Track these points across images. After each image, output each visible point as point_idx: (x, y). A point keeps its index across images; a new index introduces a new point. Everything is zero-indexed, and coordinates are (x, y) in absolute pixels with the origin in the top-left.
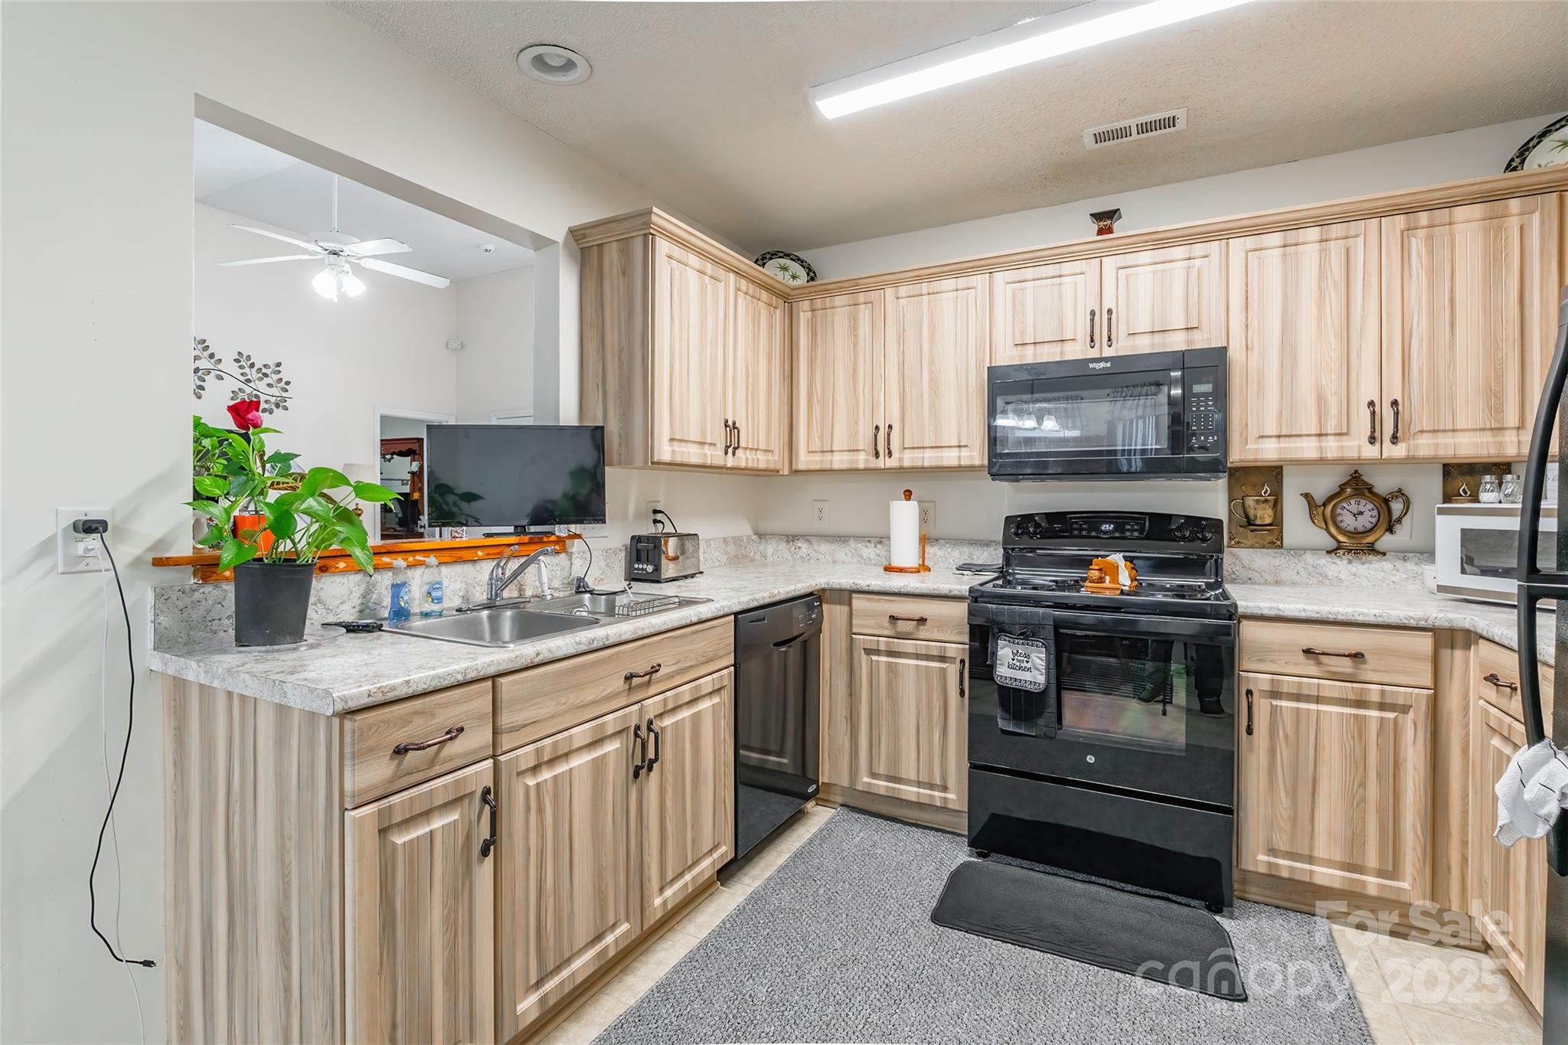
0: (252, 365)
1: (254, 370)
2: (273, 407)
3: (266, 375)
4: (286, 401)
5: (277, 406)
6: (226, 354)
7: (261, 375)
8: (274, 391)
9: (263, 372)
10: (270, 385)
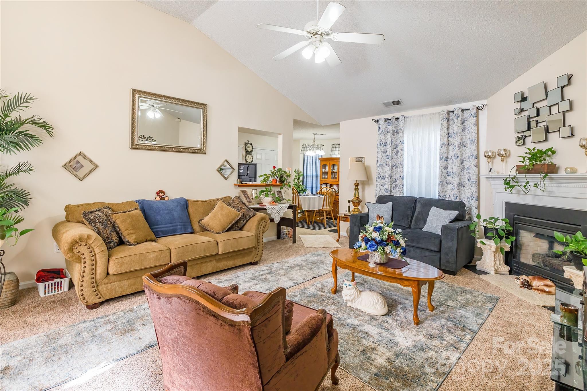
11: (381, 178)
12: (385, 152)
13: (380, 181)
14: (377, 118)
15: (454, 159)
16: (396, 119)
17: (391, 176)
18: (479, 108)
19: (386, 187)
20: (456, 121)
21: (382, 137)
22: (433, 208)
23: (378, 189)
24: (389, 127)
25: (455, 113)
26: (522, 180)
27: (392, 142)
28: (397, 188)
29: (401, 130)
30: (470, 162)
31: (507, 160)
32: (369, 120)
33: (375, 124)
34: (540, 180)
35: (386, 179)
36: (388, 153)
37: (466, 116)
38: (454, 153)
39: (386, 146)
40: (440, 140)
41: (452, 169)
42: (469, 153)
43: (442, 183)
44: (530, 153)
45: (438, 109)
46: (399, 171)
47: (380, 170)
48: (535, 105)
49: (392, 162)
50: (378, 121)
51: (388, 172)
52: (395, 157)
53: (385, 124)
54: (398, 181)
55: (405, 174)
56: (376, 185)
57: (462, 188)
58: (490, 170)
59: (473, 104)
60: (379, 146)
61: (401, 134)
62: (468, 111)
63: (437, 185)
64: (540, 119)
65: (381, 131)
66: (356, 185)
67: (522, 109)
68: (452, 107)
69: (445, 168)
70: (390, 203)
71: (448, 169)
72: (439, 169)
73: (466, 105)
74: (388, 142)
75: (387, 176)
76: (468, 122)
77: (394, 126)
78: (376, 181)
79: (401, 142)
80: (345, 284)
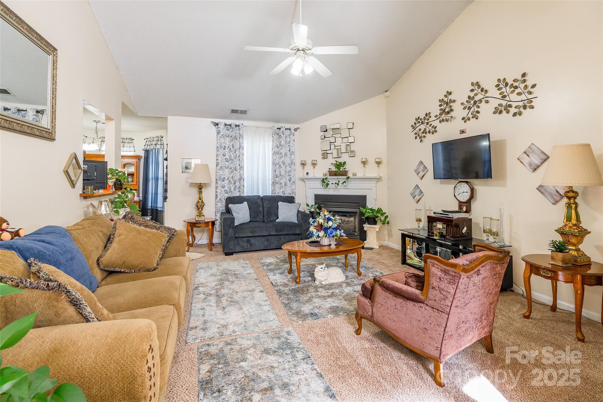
0: (507, 84)
1: (508, 88)
2: (522, 109)
3: (516, 87)
4: (531, 102)
5: (525, 107)
6: (489, 84)
7: (513, 89)
8: (523, 97)
9: (514, 85)
10: (519, 94)
11: (221, 180)
12: (224, 155)
13: (221, 183)
14: (216, 121)
15: (282, 165)
16: (236, 126)
17: (232, 178)
18: (296, 130)
19: (226, 188)
20: (283, 136)
21: (222, 140)
22: (280, 203)
23: (219, 191)
24: (228, 132)
25: (282, 130)
26: (332, 180)
27: (233, 147)
28: (237, 189)
29: (241, 136)
30: (290, 167)
31: (316, 167)
32: (208, 121)
33: (215, 127)
34: (345, 180)
35: (226, 180)
36: (227, 157)
37: (287, 133)
38: (282, 160)
39: (225, 149)
40: (272, 150)
41: (280, 173)
42: (290, 161)
43: (274, 183)
44: (336, 164)
45: (270, 124)
46: (238, 174)
47: (221, 172)
48: (333, 136)
49: (232, 165)
50: (217, 124)
51: (227, 174)
52: (235, 160)
53: (225, 129)
54: (237, 182)
55: (245, 176)
56: (216, 187)
57: (286, 186)
58: (307, 174)
59: (293, 126)
60: (219, 149)
61: (241, 140)
62: (288, 130)
63: (271, 185)
64: (336, 144)
65: (221, 134)
66: (200, 187)
67: (325, 136)
68: (279, 125)
69: (275, 171)
70: (246, 203)
71: (277, 173)
72: (272, 172)
73: (288, 126)
74: (227, 146)
75: (226, 178)
76: (288, 139)
77: (234, 132)
78: (217, 183)
79: (241, 147)
80: (322, 268)
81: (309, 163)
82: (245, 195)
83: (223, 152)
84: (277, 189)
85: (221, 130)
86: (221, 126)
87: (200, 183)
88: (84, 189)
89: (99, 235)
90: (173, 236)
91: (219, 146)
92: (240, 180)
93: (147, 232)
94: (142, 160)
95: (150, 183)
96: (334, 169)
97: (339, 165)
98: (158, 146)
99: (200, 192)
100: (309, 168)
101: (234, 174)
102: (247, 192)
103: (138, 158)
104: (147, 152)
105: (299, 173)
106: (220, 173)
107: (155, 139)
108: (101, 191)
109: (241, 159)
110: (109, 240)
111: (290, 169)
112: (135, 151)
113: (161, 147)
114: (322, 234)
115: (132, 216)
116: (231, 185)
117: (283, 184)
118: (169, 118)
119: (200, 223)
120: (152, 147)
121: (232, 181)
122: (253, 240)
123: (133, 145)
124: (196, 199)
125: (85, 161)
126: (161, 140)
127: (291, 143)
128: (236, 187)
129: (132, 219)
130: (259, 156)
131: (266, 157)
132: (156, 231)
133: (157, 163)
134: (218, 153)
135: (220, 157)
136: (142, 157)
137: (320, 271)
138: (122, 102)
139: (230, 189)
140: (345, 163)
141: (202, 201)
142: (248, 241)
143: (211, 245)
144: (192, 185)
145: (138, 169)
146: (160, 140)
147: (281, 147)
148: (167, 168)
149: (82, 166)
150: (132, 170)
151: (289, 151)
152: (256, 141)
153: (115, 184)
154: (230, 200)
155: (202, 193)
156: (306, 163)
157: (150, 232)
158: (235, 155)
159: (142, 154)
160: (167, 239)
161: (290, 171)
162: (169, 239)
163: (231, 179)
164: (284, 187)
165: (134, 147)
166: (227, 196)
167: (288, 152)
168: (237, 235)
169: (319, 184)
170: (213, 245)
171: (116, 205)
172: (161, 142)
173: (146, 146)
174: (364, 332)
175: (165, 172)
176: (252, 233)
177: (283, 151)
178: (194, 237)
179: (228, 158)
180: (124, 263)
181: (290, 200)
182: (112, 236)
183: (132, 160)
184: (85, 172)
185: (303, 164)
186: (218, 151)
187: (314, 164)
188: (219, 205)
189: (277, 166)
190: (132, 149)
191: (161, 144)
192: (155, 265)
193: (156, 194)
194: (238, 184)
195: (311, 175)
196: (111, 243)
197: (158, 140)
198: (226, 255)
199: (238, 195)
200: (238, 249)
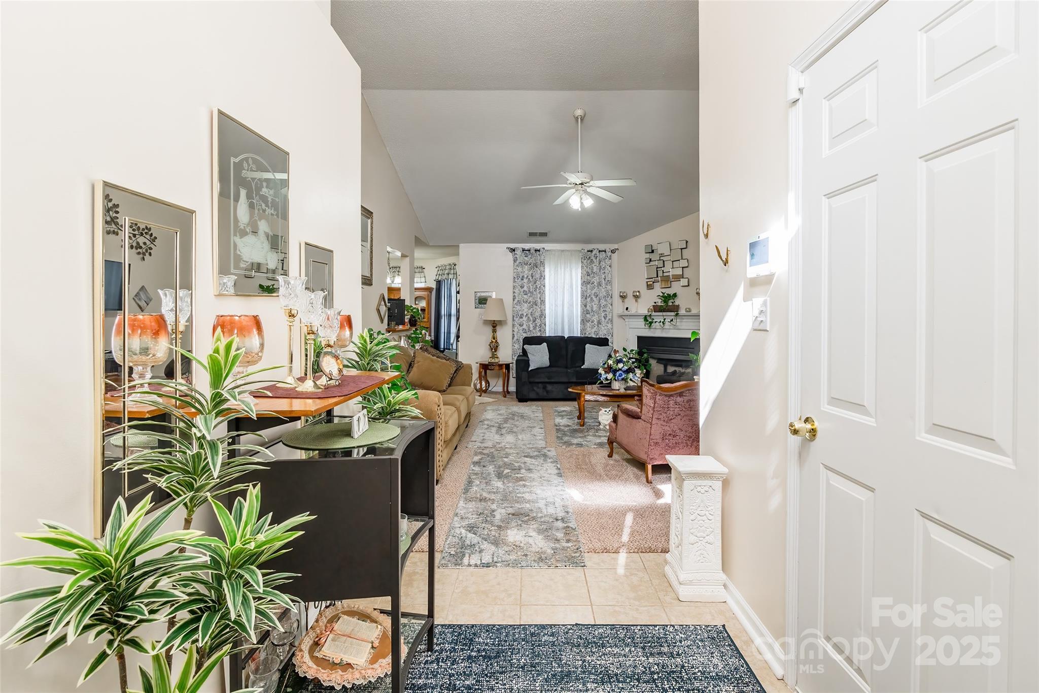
11: (519, 317)
12: (522, 287)
13: (518, 320)
14: (513, 246)
15: (594, 297)
16: (536, 251)
17: (531, 315)
18: (613, 252)
19: (525, 326)
20: (595, 261)
21: (520, 269)
22: (588, 346)
23: (516, 329)
24: (526, 258)
25: (594, 253)
26: (658, 317)
27: (532, 277)
28: (537, 327)
29: (542, 263)
30: (606, 300)
31: (639, 300)
32: (503, 247)
33: (511, 253)
34: (673, 317)
35: (524, 317)
36: (525, 288)
37: (601, 257)
38: (593, 292)
39: (523, 280)
40: (581, 278)
41: (592, 308)
42: (605, 292)
43: (584, 321)
44: (662, 296)
45: (578, 247)
46: (539, 309)
47: (518, 307)
48: (661, 258)
49: (531, 299)
50: (514, 250)
51: (526, 310)
52: (535, 293)
53: (523, 255)
54: (537, 320)
55: (547, 312)
56: (513, 325)
57: (600, 325)
58: (627, 309)
59: (608, 247)
60: (516, 280)
61: (542, 268)
62: (604, 253)
63: (579, 323)
64: (665, 269)
65: (518, 262)
66: (494, 325)
67: (651, 259)
68: (590, 247)
69: (585, 306)
70: (545, 344)
71: (588, 307)
72: (581, 307)
73: (602, 247)
74: (526, 276)
75: (525, 314)
76: (603, 263)
77: (533, 259)
78: (513, 320)
79: (542, 277)
80: (606, 411)
81: (630, 295)
82: (547, 335)
83: (520, 283)
84: (588, 329)
85: (518, 256)
86: (518, 252)
87: (494, 321)
88: (388, 325)
89: (403, 361)
90: (460, 368)
91: (515, 276)
92: (541, 317)
93: (439, 361)
94: (434, 293)
95: (443, 320)
96: (660, 303)
97: (666, 298)
98: (451, 276)
99: (494, 331)
100: (630, 302)
101: (533, 310)
102: (549, 331)
103: (429, 290)
104: (439, 283)
105: (618, 307)
106: (517, 309)
107: (448, 267)
108: (401, 327)
109: (542, 291)
110: (410, 366)
111: (605, 303)
112: (426, 282)
113: (454, 276)
114: (610, 376)
115: (427, 349)
116: (530, 323)
117: (596, 322)
118: (461, 245)
119: (493, 365)
120: (444, 277)
121: (532, 319)
122: (549, 387)
123: (424, 275)
124: (490, 339)
125: (389, 299)
126: (454, 269)
127: (606, 269)
128: (536, 325)
129: (426, 350)
130: (564, 287)
131: (572, 289)
132: (445, 361)
133: (450, 296)
134: (515, 284)
135: (517, 289)
136: (433, 288)
137: (604, 414)
138: (415, 236)
139: (529, 327)
140: (675, 295)
141: (496, 341)
142: (544, 388)
143: (506, 393)
144: (486, 322)
145: (429, 304)
146: (452, 268)
147: (592, 275)
148: (459, 303)
149: (387, 304)
150: (423, 304)
151: (605, 279)
152: (561, 268)
153: (410, 320)
154: (529, 341)
155: (496, 332)
156: (627, 295)
157: (441, 362)
158: (534, 287)
159: (433, 285)
160: (455, 369)
161: (605, 306)
162: (456, 370)
163: (529, 316)
164: (596, 326)
165: (425, 277)
166: (525, 335)
167: (603, 281)
168: (532, 380)
169: (641, 323)
170: (508, 392)
171: (413, 340)
172: (454, 271)
173: (438, 276)
174: (615, 456)
175: (458, 308)
176: (549, 379)
177: (596, 280)
178: (487, 382)
179: (527, 290)
180: (422, 383)
181: (603, 342)
182: (413, 363)
183: (423, 293)
184: (389, 309)
185: (623, 297)
186: (514, 282)
187: (636, 297)
188: (517, 346)
189: (589, 300)
190: (423, 280)
191: (454, 274)
192: (445, 388)
193: (449, 333)
194: (538, 322)
195: (633, 311)
196: (412, 368)
197: (451, 269)
198: (519, 402)
199: (539, 334)
200: (532, 395)
